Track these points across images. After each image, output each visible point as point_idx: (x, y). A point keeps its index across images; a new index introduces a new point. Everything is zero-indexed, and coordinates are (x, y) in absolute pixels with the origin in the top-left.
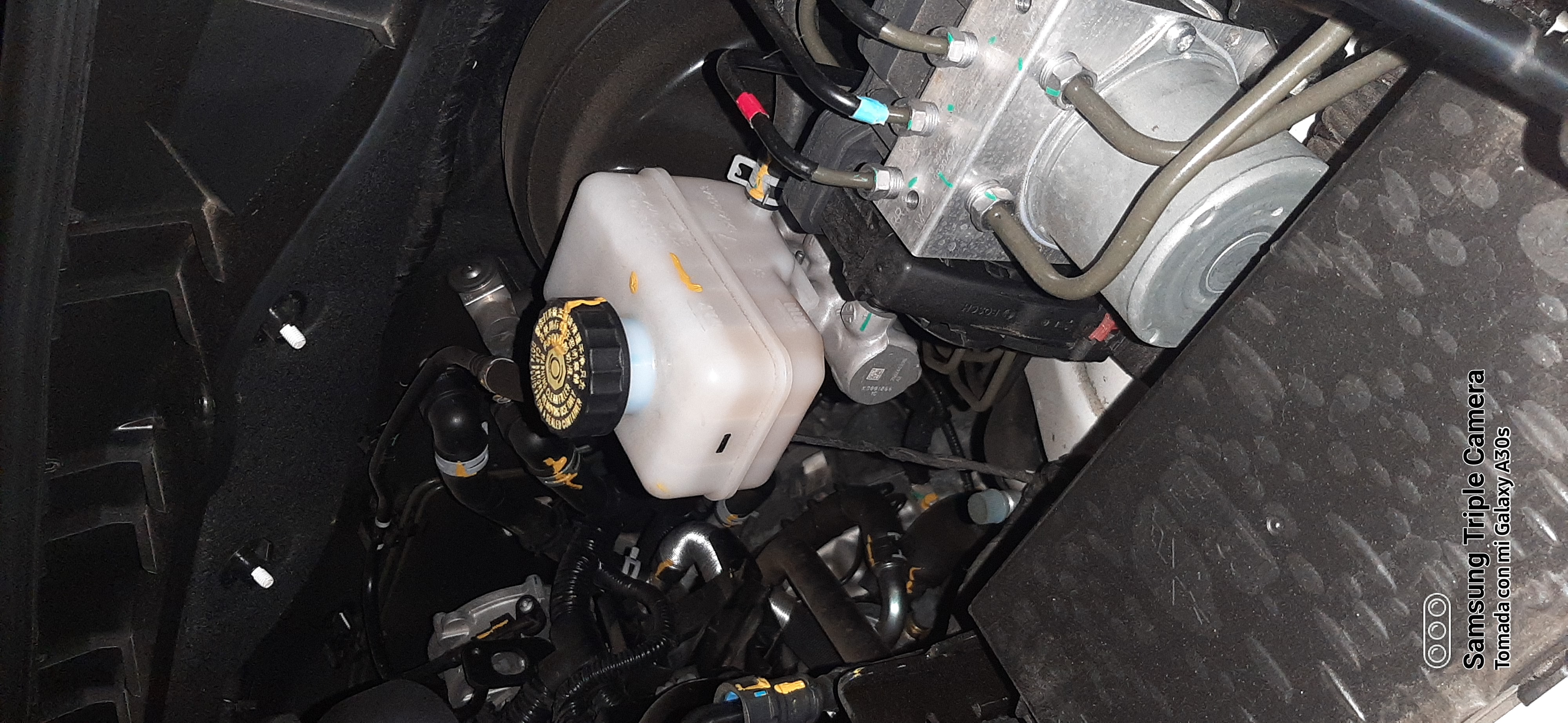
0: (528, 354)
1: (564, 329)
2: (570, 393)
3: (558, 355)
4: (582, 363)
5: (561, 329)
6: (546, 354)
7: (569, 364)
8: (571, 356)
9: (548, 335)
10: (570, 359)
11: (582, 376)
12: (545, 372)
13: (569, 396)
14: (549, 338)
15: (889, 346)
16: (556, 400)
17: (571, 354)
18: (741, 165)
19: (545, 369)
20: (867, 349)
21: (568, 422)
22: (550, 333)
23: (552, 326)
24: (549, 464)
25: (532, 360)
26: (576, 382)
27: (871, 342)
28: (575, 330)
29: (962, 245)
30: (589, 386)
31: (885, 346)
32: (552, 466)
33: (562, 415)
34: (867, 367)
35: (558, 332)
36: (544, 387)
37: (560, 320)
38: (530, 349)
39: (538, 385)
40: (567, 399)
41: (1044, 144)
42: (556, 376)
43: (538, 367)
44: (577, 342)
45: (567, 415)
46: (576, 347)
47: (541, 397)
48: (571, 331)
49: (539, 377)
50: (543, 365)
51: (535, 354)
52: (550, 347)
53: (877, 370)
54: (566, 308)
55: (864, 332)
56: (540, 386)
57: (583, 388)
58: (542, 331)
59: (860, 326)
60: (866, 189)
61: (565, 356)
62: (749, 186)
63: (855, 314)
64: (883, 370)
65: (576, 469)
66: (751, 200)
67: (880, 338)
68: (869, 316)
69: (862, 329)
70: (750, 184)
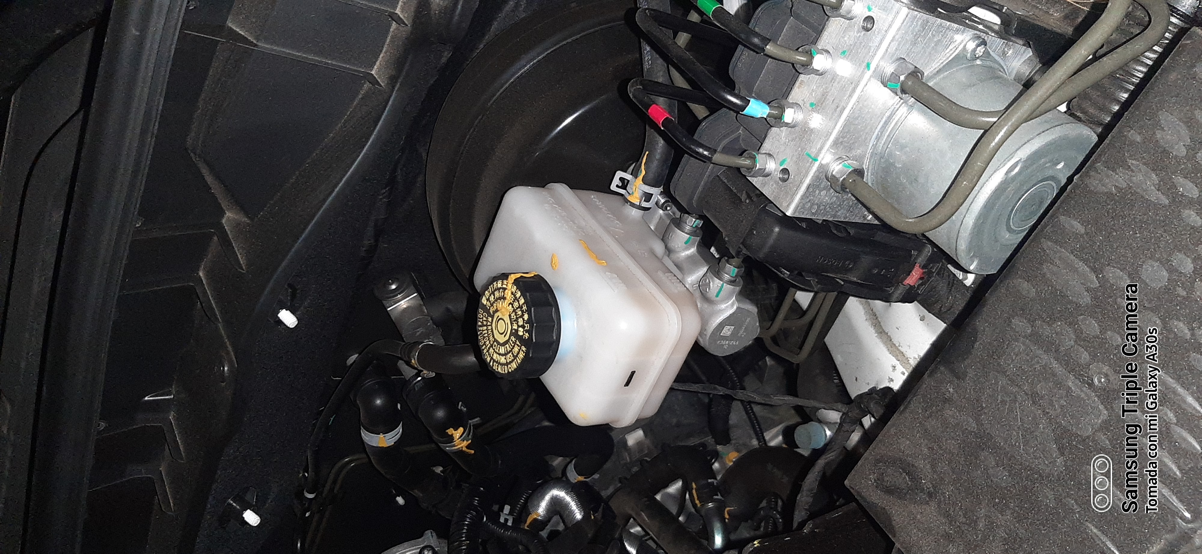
0: (475, 319)
1: (508, 295)
2: (515, 343)
3: (503, 315)
4: (526, 319)
5: (505, 296)
6: (493, 317)
7: (514, 321)
8: (516, 315)
9: (494, 302)
10: (515, 317)
11: (526, 328)
12: (492, 331)
13: (514, 346)
14: (495, 304)
15: (738, 308)
16: (502, 350)
17: (516, 313)
18: (622, 179)
19: (492, 329)
20: (722, 311)
21: (514, 366)
22: (496, 300)
23: (497, 294)
24: (450, 434)
25: (480, 324)
26: (521, 333)
27: (723, 306)
28: (519, 294)
29: (821, 209)
30: (532, 335)
31: (735, 307)
33: (508, 361)
34: (721, 325)
35: (504, 298)
36: (491, 343)
37: (505, 289)
38: (476, 316)
39: (485, 342)
40: (513, 348)
41: (881, 129)
42: (501, 332)
43: (485, 328)
44: (521, 304)
45: (513, 361)
46: (520, 307)
47: (488, 351)
48: (515, 296)
49: (486, 335)
50: (489, 325)
51: (482, 318)
52: (497, 311)
53: (729, 327)
54: (509, 279)
55: (718, 298)
56: (487, 343)
57: (527, 338)
58: (488, 300)
59: (716, 293)
60: (748, 169)
61: (510, 316)
62: (627, 194)
63: (711, 285)
64: (733, 327)
65: (470, 437)
66: (629, 204)
67: (730, 302)
68: (722, 285)
69: (717, 296)
70: (628, 192)
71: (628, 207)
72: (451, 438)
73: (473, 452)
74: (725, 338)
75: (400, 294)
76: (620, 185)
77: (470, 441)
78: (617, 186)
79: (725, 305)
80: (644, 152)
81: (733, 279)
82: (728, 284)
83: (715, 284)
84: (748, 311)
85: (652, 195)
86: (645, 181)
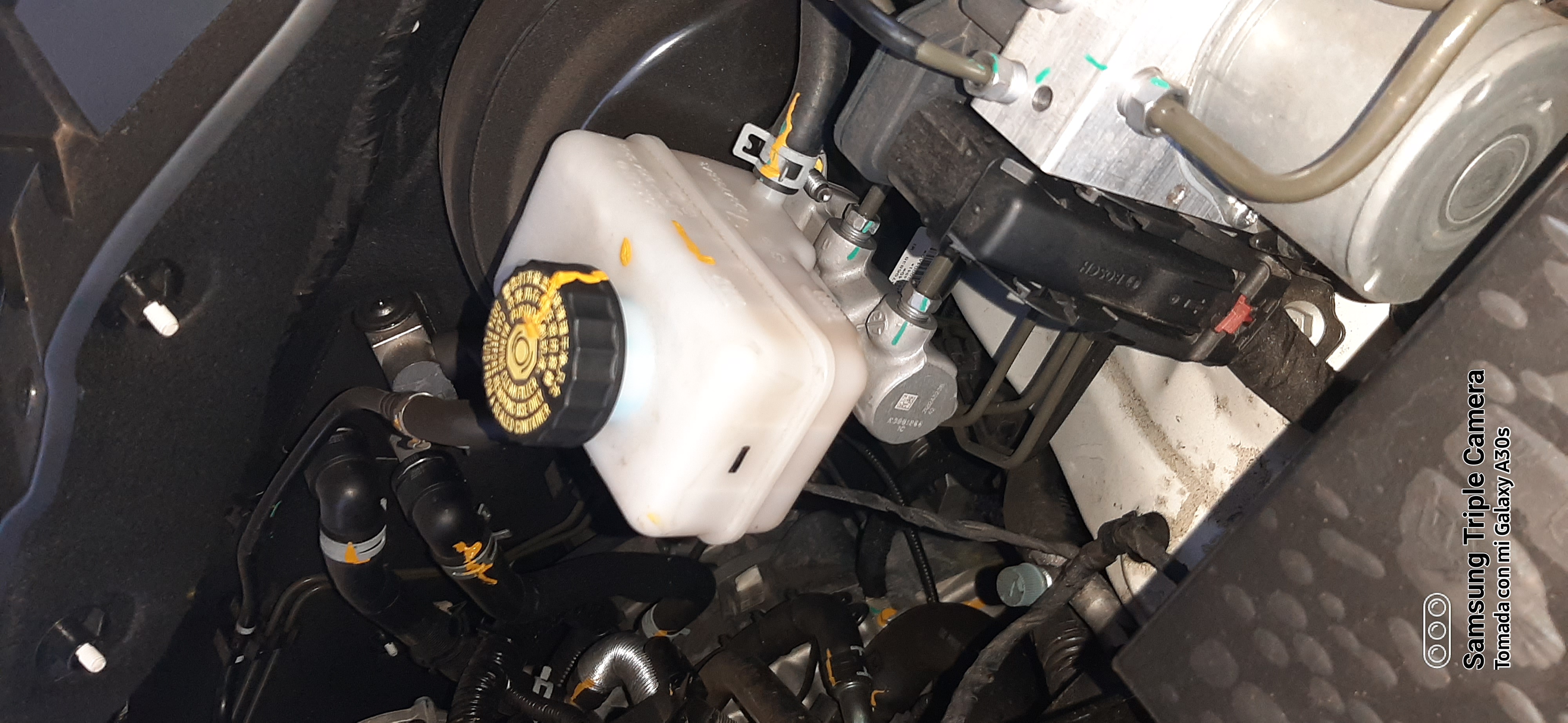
0: (480, 342)
12: (505, 360)
15: (927, 365)
16: (520, 393)
18: (752, 138)
19: (506, 356)
20: (898, 368)
24: (459, 550)
25: (486, 349)
27: (902, 360)
31: (922, 364)
32: (463, 552)
33: (527, 414)
34: (897, 392)
36: (502, 380)
38: (483, 336)
43: (495, 356)
47: (497, 396)
49: (495, 365)
50: (502, 351)
51: (491, 341)
53: (909, 395)
55: (897, 346)
56: (496, 377)
58: (504, 306)
59: (893, 336)
60: (977, 84)
62: (760, 163)
63: (886, 323)
64: (917, 397)
65: (491, 558)
66: (761, 179)
67: (914, 355)
68: (904, 326)
69: (895, 341)
70: (761, 160)
71: (760, 184)
72: (460, 558)
73: (495, 582)
74: (902, 414)
75: (395, 323)
76: (750, 146)
77: (491, 565)
78: (745, 149)
79: (908, 359)
80: (792, 94)
81: (922, 316)
82: (914, 324)
83: (893, 323)
84: (943, 372)
85: (801, 167)
86: (791, 143)
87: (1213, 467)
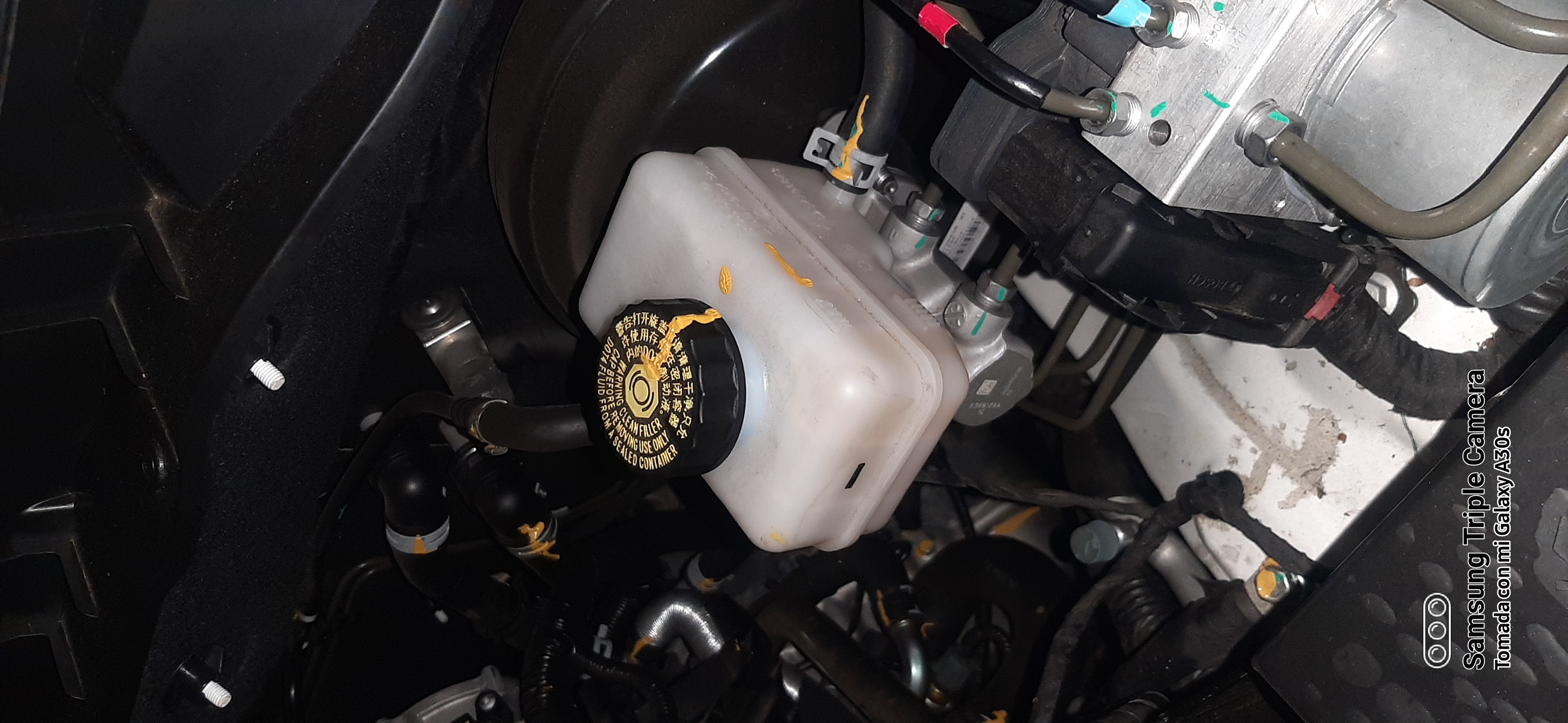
0: (592, 379)
6: (624, 374)
12: (624, 398)
15: (1007, 352)
18: (822, 141)
19: (624, 394)
20: (979, 356)
21: (665, 459)
24: (524, 532)
25: (601, 384)
27: (984, 349)
31: (1002, 350)
33: (654, 451)
34: (980, 379)
36: (623, 417)
38: (594, 371)
43: (611, 392)
45: (664, 449)
47: (616, 431)
50: (619, 389)
51: (605, 377)
53: (990, 381)
55: (974, 337)
59: (972, 327)
60: (1094, 121)
62: (831, 166)
63: (966, 314)
64: (996, 382)
65: (554, 535)
66: (833, 182)
67: (994, 343)
68: (984, 316)
69: (974, 333)
70: (831, 162)
71: (831, 186)
72: (525, 540)
73: (558, 557)
74: (983, 399)
75: (443, 321)
76: (820, 150)
77: (554, 542)
78: (815, 152)
79: (986, 347)
80: (860, 97)
81: (1000, 305)
82: (993, 314)
83: (973, 313)
84: (1021, 356)
85: (872, 167)
86: (862, 145)
87: (1283, 427)
